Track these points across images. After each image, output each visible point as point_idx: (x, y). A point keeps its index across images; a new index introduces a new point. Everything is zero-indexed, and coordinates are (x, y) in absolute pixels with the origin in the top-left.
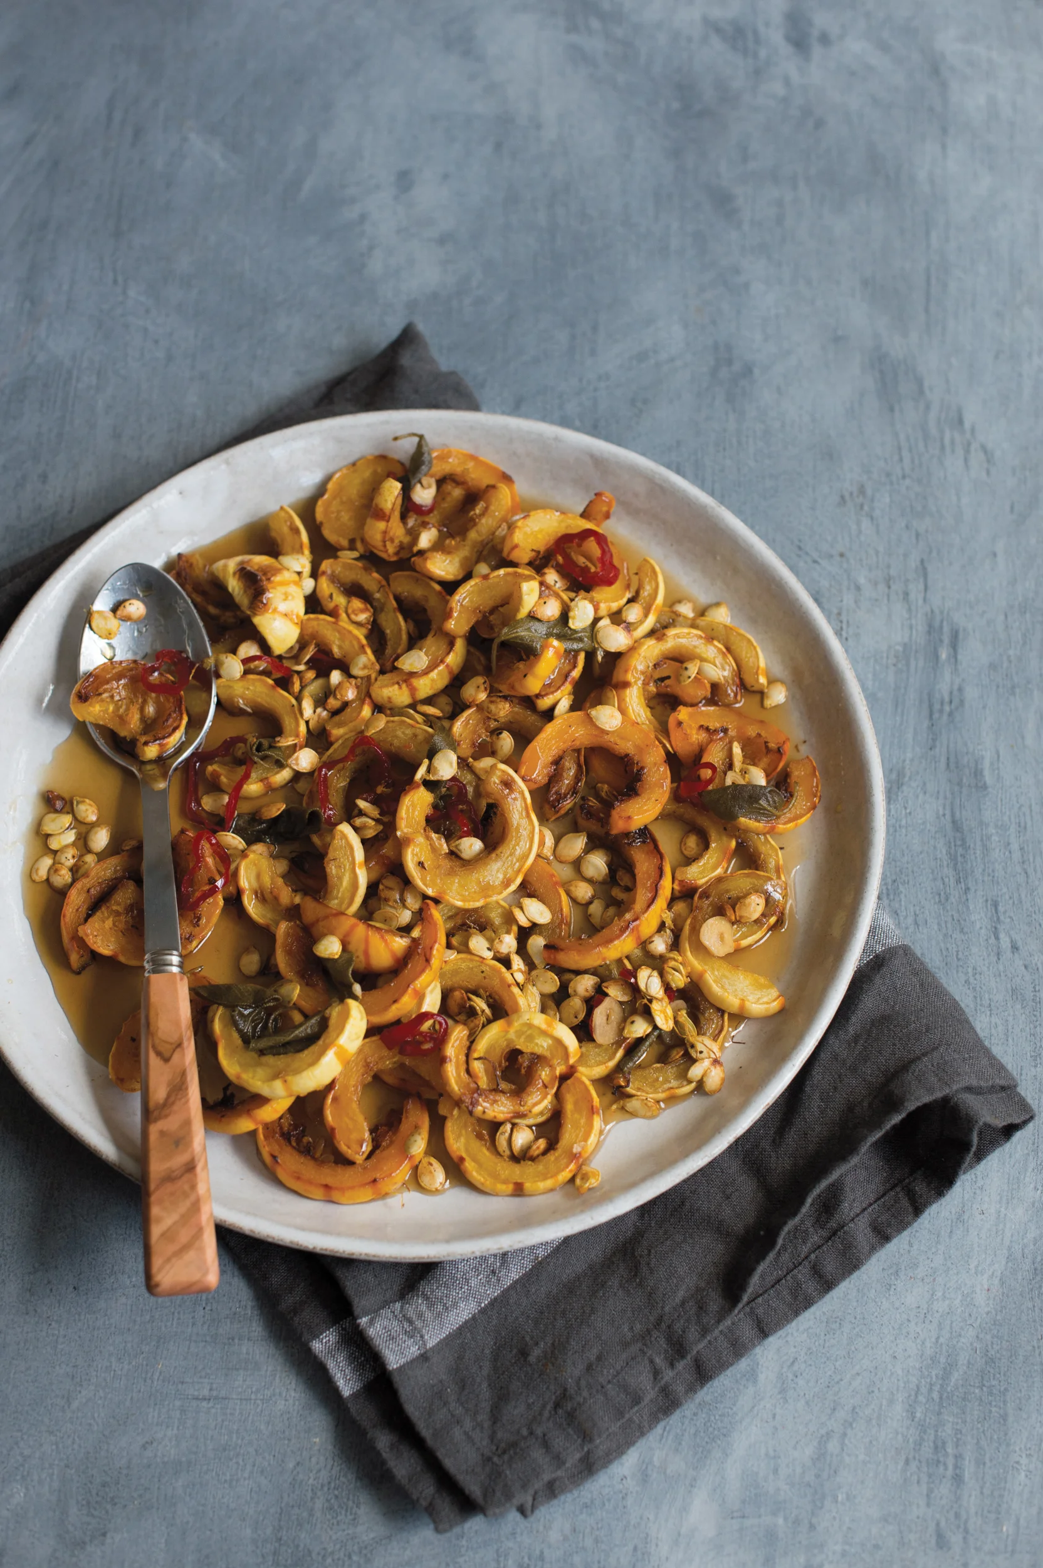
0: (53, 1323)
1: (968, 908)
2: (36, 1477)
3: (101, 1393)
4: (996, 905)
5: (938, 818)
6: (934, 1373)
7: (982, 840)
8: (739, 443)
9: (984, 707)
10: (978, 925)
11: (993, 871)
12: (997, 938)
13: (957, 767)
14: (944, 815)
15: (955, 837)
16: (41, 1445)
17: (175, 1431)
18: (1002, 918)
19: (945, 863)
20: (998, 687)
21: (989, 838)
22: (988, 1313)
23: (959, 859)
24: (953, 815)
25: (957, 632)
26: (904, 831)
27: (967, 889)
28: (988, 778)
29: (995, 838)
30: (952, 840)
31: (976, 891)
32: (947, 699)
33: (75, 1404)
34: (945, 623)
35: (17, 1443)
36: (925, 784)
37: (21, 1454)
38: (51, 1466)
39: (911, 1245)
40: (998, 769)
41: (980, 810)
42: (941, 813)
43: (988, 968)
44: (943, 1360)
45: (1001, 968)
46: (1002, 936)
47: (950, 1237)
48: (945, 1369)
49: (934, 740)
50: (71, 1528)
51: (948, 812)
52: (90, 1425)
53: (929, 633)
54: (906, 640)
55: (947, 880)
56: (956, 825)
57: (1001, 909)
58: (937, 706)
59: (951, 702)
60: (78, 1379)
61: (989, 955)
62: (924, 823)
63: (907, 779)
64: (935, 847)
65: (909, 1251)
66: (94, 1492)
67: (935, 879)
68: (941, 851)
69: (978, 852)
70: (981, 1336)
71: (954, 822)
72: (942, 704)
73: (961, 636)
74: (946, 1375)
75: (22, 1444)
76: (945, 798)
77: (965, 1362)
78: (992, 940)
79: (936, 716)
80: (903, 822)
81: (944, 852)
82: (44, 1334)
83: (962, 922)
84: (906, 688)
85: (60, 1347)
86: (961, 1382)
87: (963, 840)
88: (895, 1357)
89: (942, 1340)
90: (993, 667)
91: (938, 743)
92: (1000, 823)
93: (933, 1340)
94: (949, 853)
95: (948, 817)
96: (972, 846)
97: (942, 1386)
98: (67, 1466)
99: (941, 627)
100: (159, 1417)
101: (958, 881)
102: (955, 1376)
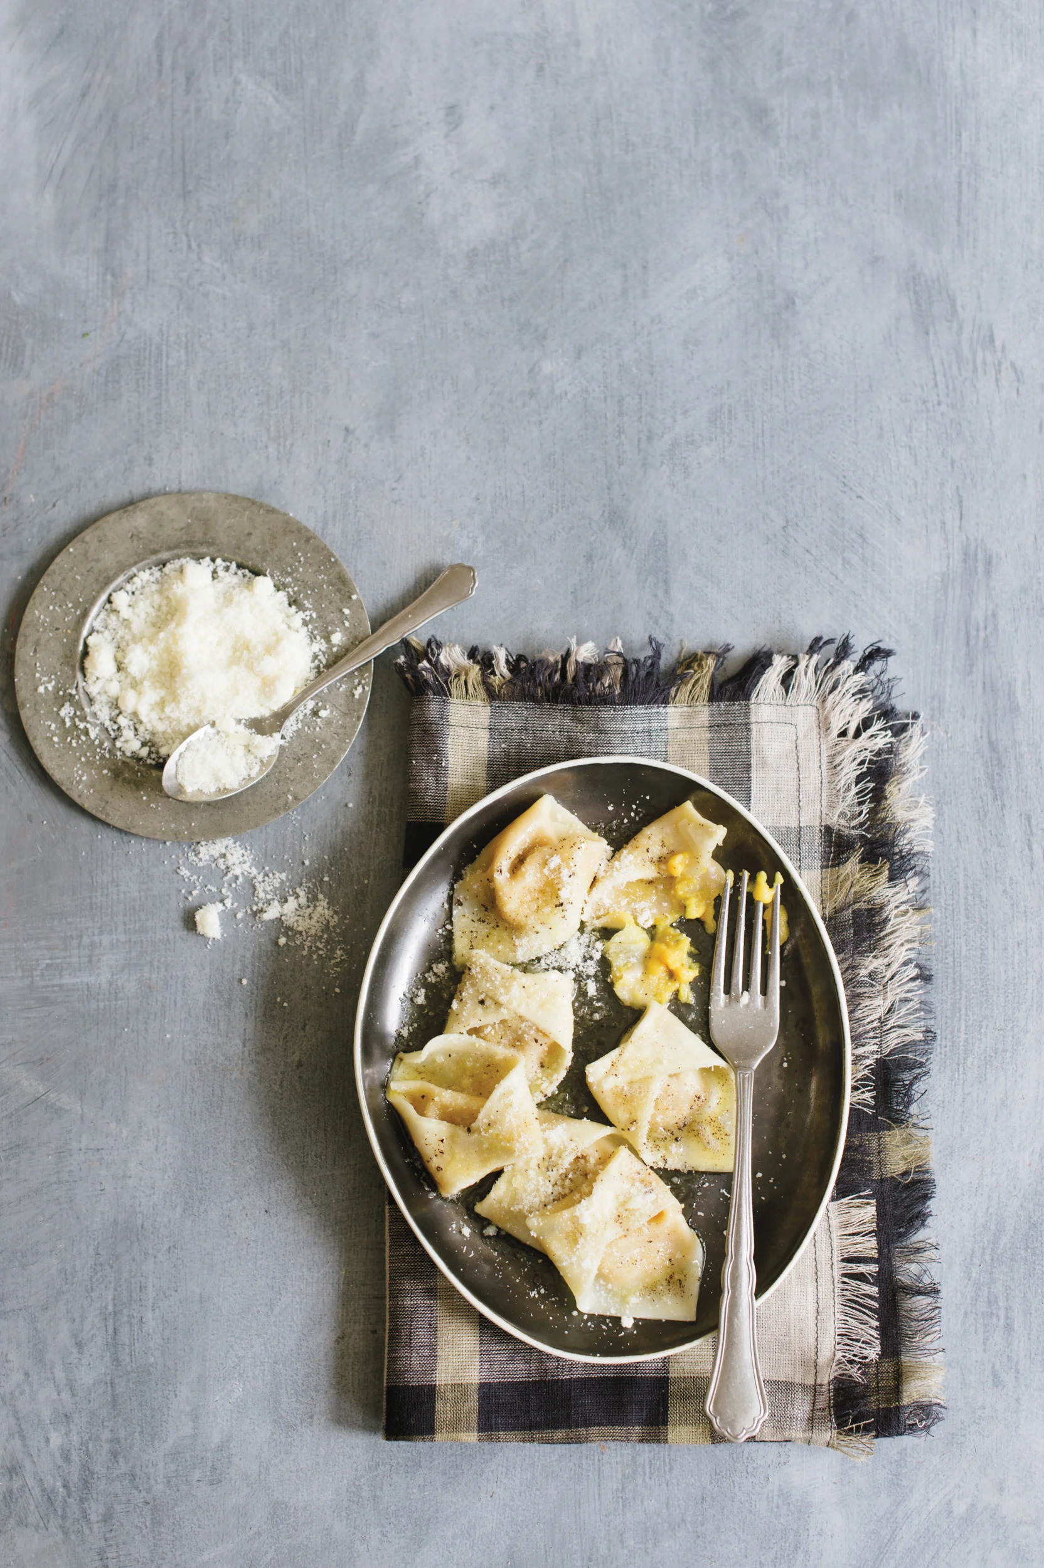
0: (251, 1243)
1: (1004, 823)
2: (250, 1374)
3: (297, 1299)
4: (1029, 819)
5: (976, 740)
6: (985, 1239)
7: (1016, 759)
8: (785, 381)
9: (1016, 631)
10: (1013, 839)
11: (1026, 787)
12: (1030, 849)
13: (992, 691)
14: (981, 737)
15: (991, 757)
16: (252, 1347)
17: (362, 1326)
18: (1034, 830)
19: (983, 782)
20: (1028, 609)
21: (1021, 756)
22: (1029, 1185)
23: (996, 777)
24: (989, 738)
25: (990, 557)
26: (946, 754)
27: (1004, 805)
28: (1021, 699)
29: (1027, 756)
30: (989, 760)
31: (1011, 807)
32: (982, 625)
33: (277, 1310)
34: (979, 550)
35: (232, 1347)
36: (963, 709)
37: (236, 1355)
38: (262, 1363)
39: (962, 1129)
40: (1029, 690)
41: (1013, 730)
42: (979, 735)
43: (1023, 877)
44: (993, 1227)
45: (1035, 877)
46: (1035, 847)
47: (996, 1120)
48: (995, 1234)
49: (971, 666)
50: (284, 1414)
51: (985, 735)
52: (291, 1326)
53: (965, 561)
54: (944, 569)
55: (985, 798)
56: (993, 746)
57: (1033, 822)
58: (973, 633)
59: (986, 628)
60: (277, 1289)
61: (1024, 865)
62: (963, 746)
63: (947, 705)
64: (974, 768)
65: (961, 1135)
66: (300, 1382)
67: (974, 798)
68: (979, 772)
69: (1013, 770)
70: (1025, 1205)
71: (990, 743)
72: (978, 630)
73: (994, 561)
74: (996, 1240)
75: (236, 1347)
76: (983, 720)
77: (1012, 1228)
78: (1026, 852)
79: (972, 642)
80: (945, 747)
81: (982, 772)
82: (244, 1252)
83: (1000, 837)
84: (944, 617)
85: (259, 1262)
86: (1008, 1245)
87: (999, 759)
88: (952, 1227)
89: (991, 1210)
90: (1024, 590)
91: (974, 669)
92: (1031, 742)
93: (984, 1210)
94: (986, 773)
95: (985, 739)
96: (1007, 765)
97: (993, 1249)
98: (275, 1363)
99: (976, 555)
100: (348, 1315)
101: (995, 799)
102: (1004, 1240)
